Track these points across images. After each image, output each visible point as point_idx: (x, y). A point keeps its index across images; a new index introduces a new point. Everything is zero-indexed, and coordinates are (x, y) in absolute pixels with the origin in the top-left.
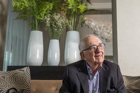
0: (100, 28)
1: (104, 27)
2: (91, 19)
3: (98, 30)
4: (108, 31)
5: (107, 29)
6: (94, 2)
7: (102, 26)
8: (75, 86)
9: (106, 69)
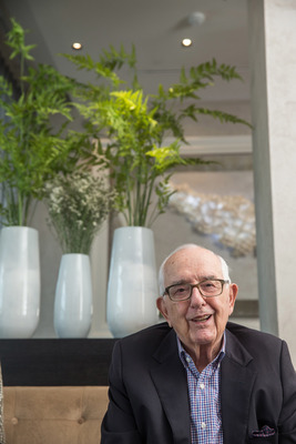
0: (212, 213)
1: (225, 209)
2: (186, 186)
3: (208, 220)
4: (239, 223)
5: (235, 217)
6: (191, 135)
7: (220, 206)
8: (144, 410)
9: (243, 357)
